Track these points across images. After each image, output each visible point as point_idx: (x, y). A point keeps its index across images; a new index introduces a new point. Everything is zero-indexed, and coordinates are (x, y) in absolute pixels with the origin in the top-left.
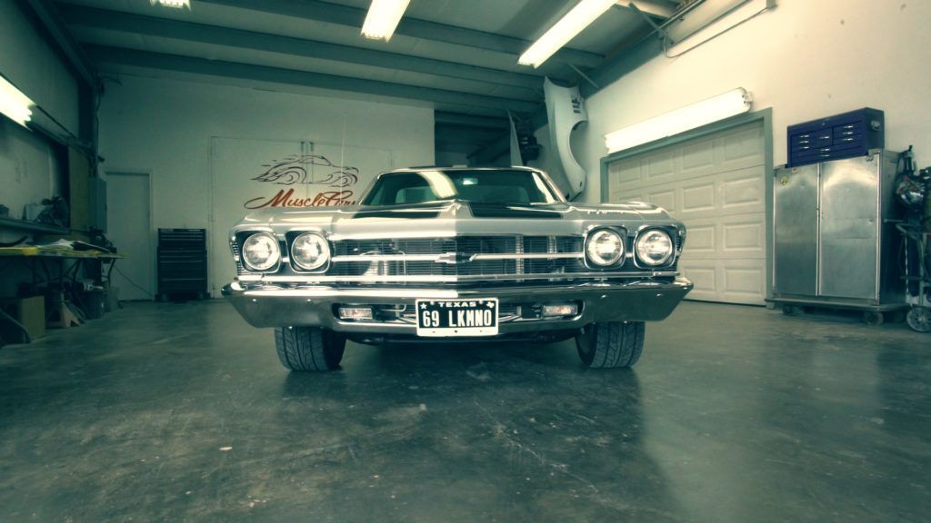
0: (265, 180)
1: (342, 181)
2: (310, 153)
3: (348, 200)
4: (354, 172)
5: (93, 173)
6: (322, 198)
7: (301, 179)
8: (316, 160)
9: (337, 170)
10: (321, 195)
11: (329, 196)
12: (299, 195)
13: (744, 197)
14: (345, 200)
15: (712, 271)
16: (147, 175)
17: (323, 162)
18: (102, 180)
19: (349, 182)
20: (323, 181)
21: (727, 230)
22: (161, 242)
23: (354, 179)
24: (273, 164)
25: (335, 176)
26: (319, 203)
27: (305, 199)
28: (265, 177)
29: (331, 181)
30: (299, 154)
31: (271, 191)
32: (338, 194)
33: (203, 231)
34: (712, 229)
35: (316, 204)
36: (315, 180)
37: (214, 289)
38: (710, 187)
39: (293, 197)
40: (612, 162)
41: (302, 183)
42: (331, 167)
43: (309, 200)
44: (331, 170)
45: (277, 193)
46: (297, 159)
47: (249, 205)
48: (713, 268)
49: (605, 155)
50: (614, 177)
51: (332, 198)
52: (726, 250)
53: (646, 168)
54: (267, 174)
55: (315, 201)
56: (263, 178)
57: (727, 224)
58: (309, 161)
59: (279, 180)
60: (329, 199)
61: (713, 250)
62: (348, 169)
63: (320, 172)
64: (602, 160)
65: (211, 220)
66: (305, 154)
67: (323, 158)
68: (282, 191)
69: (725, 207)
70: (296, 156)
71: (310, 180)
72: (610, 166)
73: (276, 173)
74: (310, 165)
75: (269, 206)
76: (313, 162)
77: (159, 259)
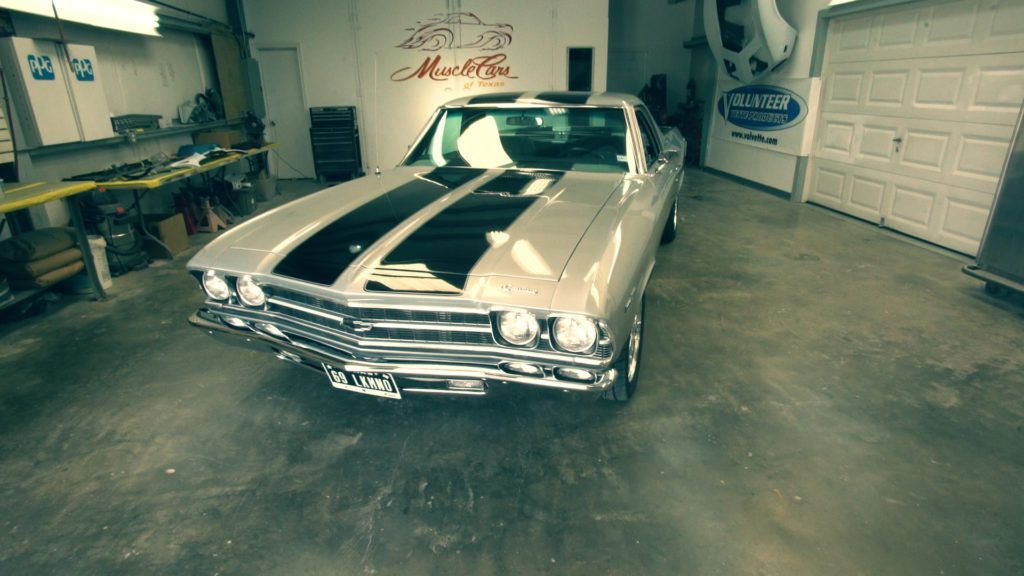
0: (410, 47)
1: (495, 41)
2: (457, 10)
3: (501, 65)
4: (507, 30)
5: (244, 53)
6: (472, 64)
7: (448, 43)
8: (465, 19)
9: (488, 28)
10: (470, 61)
11: (479, 61)
12: (446, 63)
13: (1003, 98)
14: (497, 66)
15: (931, 198)
16: (295, 49)
17: (472, 19)
18: (254, 60)
19: (502, 43)
20: (472, 44)
21: (965, 143)
22: (314, 124)
23: (508, 39)
24: (418, 28)
25: (487, 37)
26: (468, 71)
27: (453, 67)
28: (409, 44)
29: (480, 44)
30: (445, 11)
31: (416, 59)
32: (489, 58)
33: (351, 110)
34: (945, 138)
35: (465, 72)
36: (463, 44)
37: (368, 168)
38: (959, 74)
39: (440, 66)
40: (833, 17)
41: (450, 47)
42: (482, 26)
43: (458, 68)
44: (481, 29)
45: (424, 61)
46: (443, 18)
47: (395, 77)
48: (932, 194)
49: (825, 8)
50: (833, 39)
51: (483, 64)
52: (957, 173)
53: (878, 31)
54: (411, 39)
55: (464, 68)
56: (408, 45)
57: (967, 136)
58: (456, 20)
59: (425, 46)
60: (480, 66)
61: (938, 170)
62: (500, 26)
63: (468, 33)
64: (820, 13)
65: (360, 95)
66: (451, 11)
67: (471, 15)
68: (428, 59)
69: (972, 108)
70: (441, 15)
71: (457, 42)
72: (832, 23)
73: (421, 38)
74: (457, 26)
75: (416, 77)
76: (460, 22)
77: (313, 141)
